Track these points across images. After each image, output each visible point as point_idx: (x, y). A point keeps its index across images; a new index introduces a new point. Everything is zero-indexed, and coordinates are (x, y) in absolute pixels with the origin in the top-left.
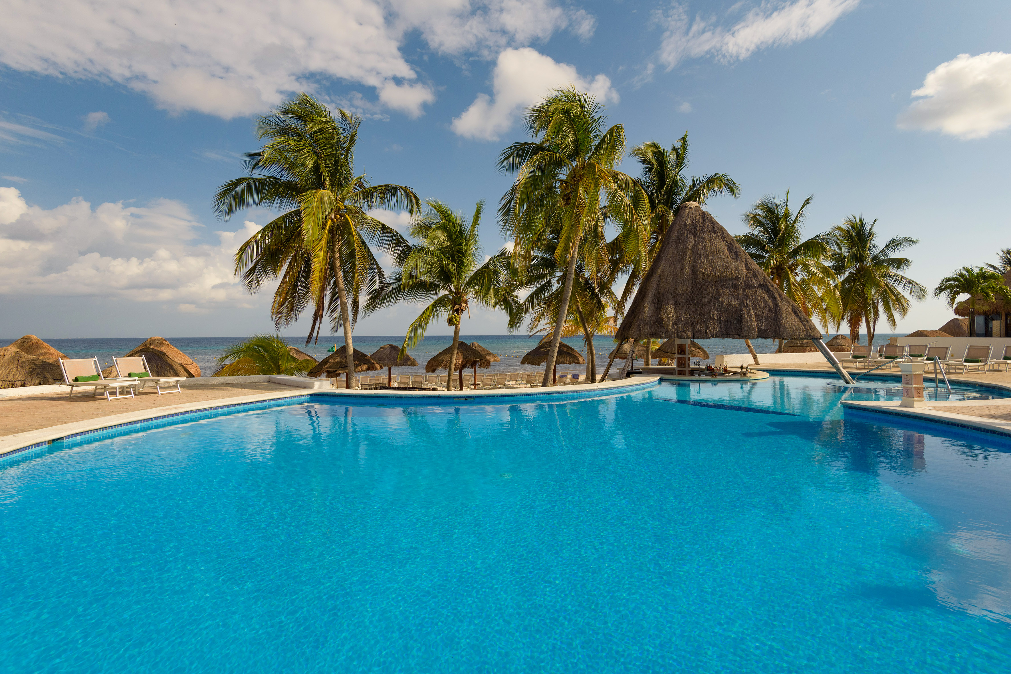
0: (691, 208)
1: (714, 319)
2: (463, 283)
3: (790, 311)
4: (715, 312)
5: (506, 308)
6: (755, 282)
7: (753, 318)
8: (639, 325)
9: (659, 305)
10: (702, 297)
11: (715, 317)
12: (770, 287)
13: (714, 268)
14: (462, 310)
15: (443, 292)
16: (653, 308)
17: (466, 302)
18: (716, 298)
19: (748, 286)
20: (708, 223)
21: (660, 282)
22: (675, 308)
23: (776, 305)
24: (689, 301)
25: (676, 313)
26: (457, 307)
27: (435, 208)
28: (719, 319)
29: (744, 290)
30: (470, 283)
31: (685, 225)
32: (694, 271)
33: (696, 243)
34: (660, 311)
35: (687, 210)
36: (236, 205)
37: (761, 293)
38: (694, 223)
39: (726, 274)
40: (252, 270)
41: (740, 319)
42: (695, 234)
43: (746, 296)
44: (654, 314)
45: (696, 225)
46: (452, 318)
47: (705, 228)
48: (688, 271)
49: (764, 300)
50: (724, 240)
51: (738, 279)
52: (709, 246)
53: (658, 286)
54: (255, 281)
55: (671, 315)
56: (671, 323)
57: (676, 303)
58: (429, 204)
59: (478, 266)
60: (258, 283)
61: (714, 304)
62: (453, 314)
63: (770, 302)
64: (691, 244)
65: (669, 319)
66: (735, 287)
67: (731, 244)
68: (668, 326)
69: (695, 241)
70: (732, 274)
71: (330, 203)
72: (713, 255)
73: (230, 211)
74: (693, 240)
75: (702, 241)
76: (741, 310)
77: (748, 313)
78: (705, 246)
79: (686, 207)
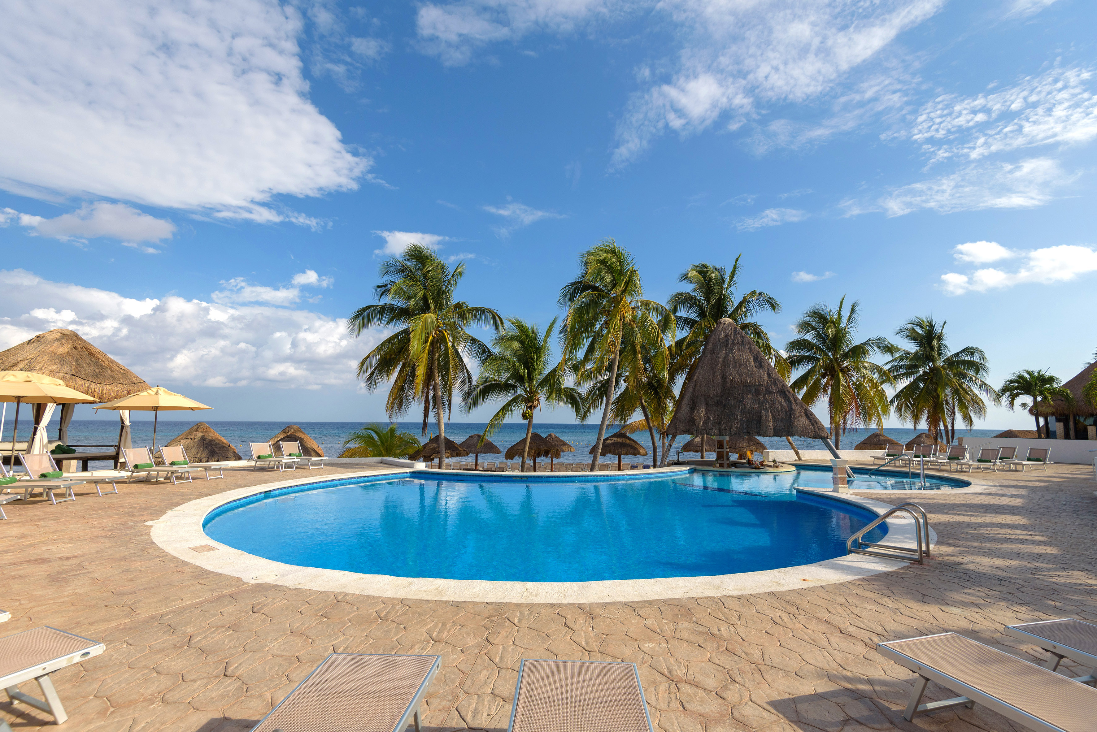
0: (725, 324)
1: (737, 419)
2: (535, 383)
3: (803, 414)
4: (739, 414)
5: (572, 404)
6: (774, 389)
7: (770, 419)
8: (676, 423)
9: (693, 406)
10: (729, 400)
11: (739, 418)
12: (787, 392)
13: (740, 376)
14: (535, 407)
15: (519, 391)
16: (688, 409)
17: (538, 400)
18: (741, 402)
19: (769, 392)
20: (739, 337)
21: (695, 387)
22: (706, 410)
23: (791, 408)
24: (718, 404)
25: (706, 413)
26: (530, 404)
27: (513, 323)
28: (742, 419)
29: (764, 395)
30: (542, 384)
31: (719, 339)
32: (724, 378)
33: (727, 354)
34: (694, 412)
35: (722, 326)
36: (364, 325)
37: (779, 398)
38: (727, 337)
39: (750, 381)
40: (372, 374)
41: (760, 420)
42: (726, 346)
43: (765, 399)
44: (689, 414)
45: (728, 339)
46: (526, 413)
47: (736, 342)
48: (719, 378)
49: (781, 405)
50: (750, 352)
51: (760, 385)
52: (737, 357)
53: (694, 390)
54: (373, 383)
55: (702, 415)
56: (702, 422)
57: (707, 405)
58: (509, 321)
59: (550, 368)
60: (376, 384)
61: (739, 406)
62: (527, 409)
63: (786, 406)
64: (722, 355)
65: (700, 418)
66: (758, 392)
67: (756, 355)
68: (699, 424)
69: (726, 353)
70: (755, 381)
71: (433, 323)
72: (740, 365)
73: (359, 330)
74: (724, 352)
75: (732, 353)
76: (761, 412)
77: (766, 415)
78: (734, 357)
79: (721, 323)
